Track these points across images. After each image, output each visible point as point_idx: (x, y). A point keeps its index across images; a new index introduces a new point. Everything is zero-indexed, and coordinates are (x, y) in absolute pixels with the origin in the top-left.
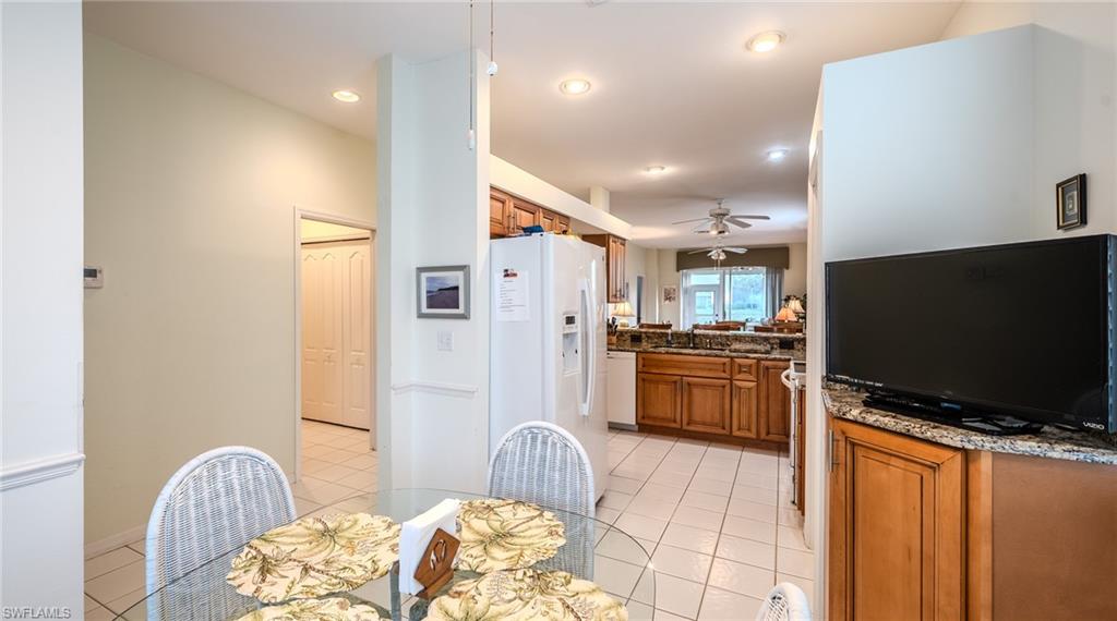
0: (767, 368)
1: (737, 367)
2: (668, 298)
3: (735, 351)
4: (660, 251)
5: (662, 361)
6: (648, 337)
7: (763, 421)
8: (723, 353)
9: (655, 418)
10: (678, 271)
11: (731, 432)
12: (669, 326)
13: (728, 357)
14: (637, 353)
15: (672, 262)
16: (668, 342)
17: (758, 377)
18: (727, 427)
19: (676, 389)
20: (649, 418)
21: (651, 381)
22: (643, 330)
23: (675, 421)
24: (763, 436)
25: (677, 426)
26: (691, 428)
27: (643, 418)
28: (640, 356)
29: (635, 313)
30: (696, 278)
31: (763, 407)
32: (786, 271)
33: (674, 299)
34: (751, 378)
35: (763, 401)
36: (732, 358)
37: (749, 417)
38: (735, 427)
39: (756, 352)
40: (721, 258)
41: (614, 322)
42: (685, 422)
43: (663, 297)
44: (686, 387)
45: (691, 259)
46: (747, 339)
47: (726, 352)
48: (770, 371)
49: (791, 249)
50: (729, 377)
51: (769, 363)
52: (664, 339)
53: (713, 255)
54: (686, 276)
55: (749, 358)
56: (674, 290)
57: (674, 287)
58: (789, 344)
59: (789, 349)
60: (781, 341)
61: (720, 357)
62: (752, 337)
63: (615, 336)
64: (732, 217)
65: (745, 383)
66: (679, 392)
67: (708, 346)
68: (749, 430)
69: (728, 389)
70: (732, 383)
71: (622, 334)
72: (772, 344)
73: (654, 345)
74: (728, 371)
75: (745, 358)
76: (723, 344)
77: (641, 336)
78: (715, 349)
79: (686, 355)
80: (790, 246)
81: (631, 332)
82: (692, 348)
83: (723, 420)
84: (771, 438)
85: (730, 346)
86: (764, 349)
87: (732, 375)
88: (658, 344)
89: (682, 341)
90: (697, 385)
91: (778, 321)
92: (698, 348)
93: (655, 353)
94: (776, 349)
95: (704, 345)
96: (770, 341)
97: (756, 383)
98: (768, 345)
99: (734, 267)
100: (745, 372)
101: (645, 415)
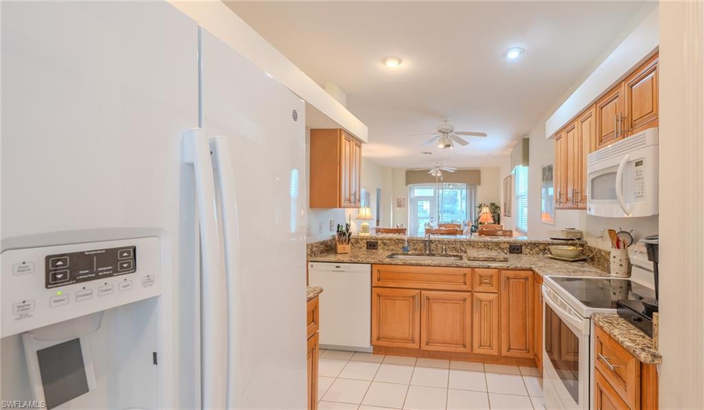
0: (508, 278)
1: (477, 279)
2: (399, 206)
3: (474, 260)
5: (399, 273)
6: (385, 244)
7: (504, 335)
8: (459, 262)
9: (392, 339)
10: (406, 185)
11: (472, 350)
12: (402, 231)
13: (469, 267)
14: (372, 264)
15: (402, 178)
16: (404, 248)
17: (499, 289)
18: (468, 345)
19: (414, 306)
20: (386, 338)
21: (387, 297)
22: (381, 236)
23: (413, 341)
24: (504, 353)
25: (416, 346)
26: (431, 348)
27: (378, 339)
28: (376, 268)
29: (375, 218)
30: (419, 191)
31: (504, 321)
32: (478, 186)
33: (404, 206)
34: (493, 289)
35: (504, 314)
36: (473, 268)
37: (490, 331)
38: (476, 344)
39: (494, 260)
40: (439, 175)
41: (347, 231)
42: (424, 340)
43: (396, 205)
44: (424, 301)
45: (416, 176)
46: (480, 244)
47: (465, 262)
48: (511, 281)
49: (482, 172)
50: (470, 290)
51: (510, 273)
52: (400, 246)
53: (433, 173)
54: (411, 189)
55: (489, 267)
56: (404, 199)
57: (403, 197)
58: (518, 249)
59: (518, 253)
60: (510, 246)
61: (461, 267)
62: (485, 242)
63: (348, 244)
64: (456, 133)
65: (486, 295)
66: (418, 309)
67: (444, 252)
68: (490, 346)
69: (468, 302)
70: (472, 295)
71: (357, 240)
72: (502, 249)
73: (390, 253)
74: (468, 282)
75: (486, 268)
76: (458, 249)
77: (377, 243)
78: (450, 256)
79: (425, 266)
80: (481, 170)
81: (366, 239)
82: (428, 255)
83: (464, 338)
84: (512, 353)
85: (465, 252)
86: (502, 256)
87: (472, 287)
88: (394, 252)
89: (418, 248)
90: (437, 299)
91: (481, 223)
92: (434, 255)
93: (391, 264)
94: (506, 254)
95: (440, 252)
96: (501, 246)
97: (497, 295)
98: (499, 250)
99: (444, 184)
100: (486, 283)
101: (381, 336)
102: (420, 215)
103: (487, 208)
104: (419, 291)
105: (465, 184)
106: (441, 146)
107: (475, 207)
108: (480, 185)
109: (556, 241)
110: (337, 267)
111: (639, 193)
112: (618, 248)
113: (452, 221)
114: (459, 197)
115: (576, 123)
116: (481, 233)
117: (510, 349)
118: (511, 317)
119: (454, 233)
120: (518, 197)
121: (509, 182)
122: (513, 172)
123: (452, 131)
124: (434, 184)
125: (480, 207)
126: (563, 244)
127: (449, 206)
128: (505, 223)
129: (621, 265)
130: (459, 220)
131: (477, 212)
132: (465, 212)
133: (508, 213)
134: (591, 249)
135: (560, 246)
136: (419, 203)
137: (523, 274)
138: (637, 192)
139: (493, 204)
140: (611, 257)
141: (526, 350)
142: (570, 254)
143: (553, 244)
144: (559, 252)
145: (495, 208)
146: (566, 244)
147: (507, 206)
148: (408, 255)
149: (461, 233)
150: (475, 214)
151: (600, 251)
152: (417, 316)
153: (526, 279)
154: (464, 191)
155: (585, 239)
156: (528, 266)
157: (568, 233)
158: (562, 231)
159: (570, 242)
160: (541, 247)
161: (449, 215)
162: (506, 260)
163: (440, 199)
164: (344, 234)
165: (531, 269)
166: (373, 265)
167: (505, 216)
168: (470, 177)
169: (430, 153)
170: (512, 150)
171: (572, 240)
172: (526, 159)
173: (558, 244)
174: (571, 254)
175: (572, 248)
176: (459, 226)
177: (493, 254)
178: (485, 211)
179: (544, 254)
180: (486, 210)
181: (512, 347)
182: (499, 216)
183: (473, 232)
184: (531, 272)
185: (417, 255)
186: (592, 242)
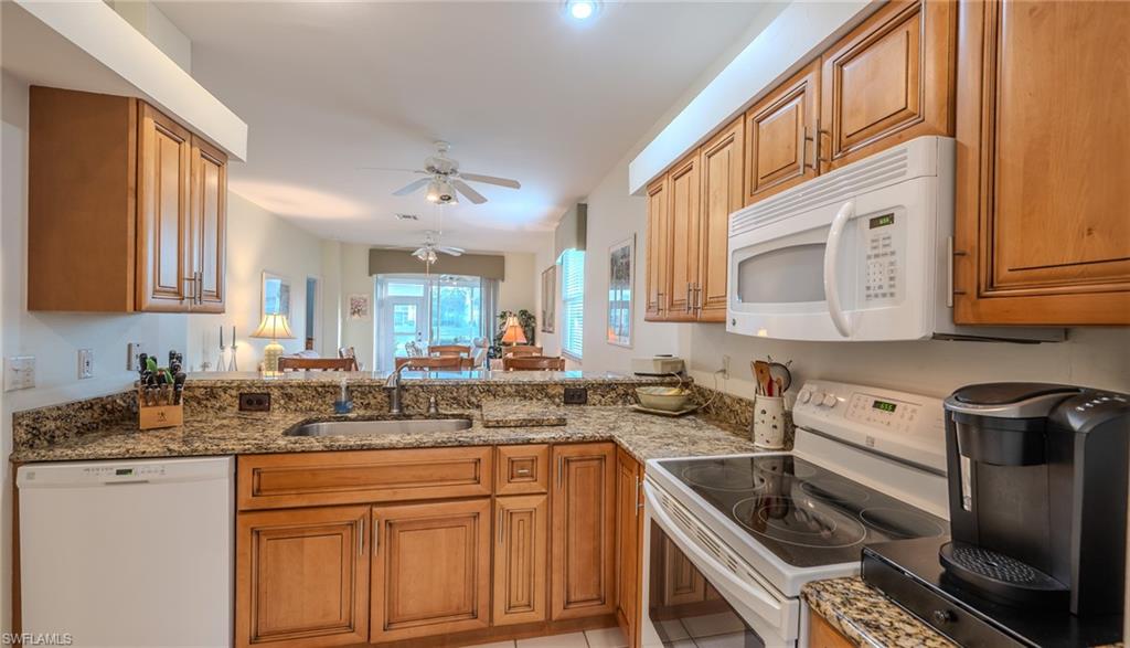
0: (568, 461)
1: (504, 469)
2: (356, 310)
3: (499, 425)
4: (345, 246)
5: (314, 472)
6: (289, 397)
7: (557, 578)
8: (465, 435)
10: (370, 274)
11: (491, 619)
12: (346, 364)
13: (486, 444)
14: (237, 456)
15: (363, 262)
16: (337, 405)
17: (549, 485)
18: (483, 612)
19: (354, 544)
21: (278, 535)
22: (277, 379)
23: (351, 627)
24: (558, 612)
25: (357, 637)
26: (395, 634)
28: (248, 465)
30: (397, 287)
31: (557, 550)
32: (501, 283)
33: (364, 312)
34: (537, 487)
35: (558, 535)
36: (495, 446)
37: (531, 575)
38: (499, 606)
39: (539, 424)
40: (431, 259)
41: (173, 370)
42: (377, 624)
43: (349, 311)
44: (382, 532)
45: (388, 260)
46: (508, 389)
47: (478, 432)
48: (573, 466)
49: (506, 259)
50: (488, 493)
51: (571, 451)
52: (330, 399)
53: (420, 254)
54: (382, 283)
55: (529, 442)
56: (365, 301)
57: (365, 296)
58: (580, 396)
59: (580, 404)
60: (566, 390)
61: (470, 445)
62: (518, 385)
63: (176, 402)
64: (462, 176)
65: (522, 500)
66: (362, 553)
67: (433, 410)
68: (529, 606)
69: (485, 519)
70: (493, 504)
71: (212, 392)
72: (551, 397)
73: (301, 419)
74: (485, 475)
75: (523, 444)
76: (463, 401)
77: (269, 395)
78: (446, 417)
79: (384, 449)
80: (505, 255)
81: (239, 387)
82: (396, 418)
83: (474, 598)
84: (575, 610)
85: (479, 407)
86: (553, 412)
87: (493, 486)
88: (313, 415)
89: (373, 402)
90: (409, 525)
91: (504, 344)
92: (409, 417)
93: (292, 452)
94: (558, 406)
95: (424, 407)
96: (549, 390)
97: (544, 497)
98: (546, 400)
99: (443, 276)
100: (522, 476)
101: (262, 630)
102: (397, 329)
103: (515, 319)
104: (367, 509)
105: (479, 278)
106: (433, 198)
107: (495, 317)
108: (503, 280)
109: (645, 379)
110: (119, 472)
111: (880, 287)
112: (771, 394)
113: (456, 340)
114: (468, 302)
115: (696, 159)
116: (509, 364)
117: (568, 603)
118: (572, 539)
119: (457, 365)
120: (565, 302)
121: (551, 277)
122: (559, 260)
123: (454, 171)
124: (422, 275)
125: (503, 316)
126: (656, 384)
127: (451, 315)
128: (546, 344)
129: (775, 427)
130: (468, 338)
131: (498, 326)
132: (477, 323)
133: (548, 327)
134: (701, 391)
135: (652, 388)
136: (398, 309)
137: (595, 450)
138: (872, 284)
139: (524, 313)
140: (757, 411)
141: (599, 599)
142: (673, 403)
143: (640, 385)
144: (653, 400)
145: (527, 319)
146: (662, 384)
147: (548, 315)
148: (347, 419)
149: (471, 364)
150: (495, 330)
151: (721, 396)
152: (362, 567)
153: (602, 459)
154: (477, 291)
155: (690, 373)
156: (604, 433)
157: (665, 364)
158: (655, 360)
159: (668, 379)
160: (621, 390)
161: (450, 328)
162: (562, 422)
163: (435, 303)
164: (161, 379)
165: (611, 440)
166: (240, 458)
167: (543, 331)
168: (487, 266)
169: (415, 218)
170: (557, 224)
171: (670, 375)
172: (582, 239)
173: (649, 385)
174: (675, 403)
175: (674, 391)
176: (467, 350)
177: (534, 409)
178: (511, 324)
179: (624, 403)
180: (512, 321)
181: (573, 598)
182: (533, 330)
183: (491, 357)
184: (611, 446)
185: (370, 419)
186: (704, 379)
